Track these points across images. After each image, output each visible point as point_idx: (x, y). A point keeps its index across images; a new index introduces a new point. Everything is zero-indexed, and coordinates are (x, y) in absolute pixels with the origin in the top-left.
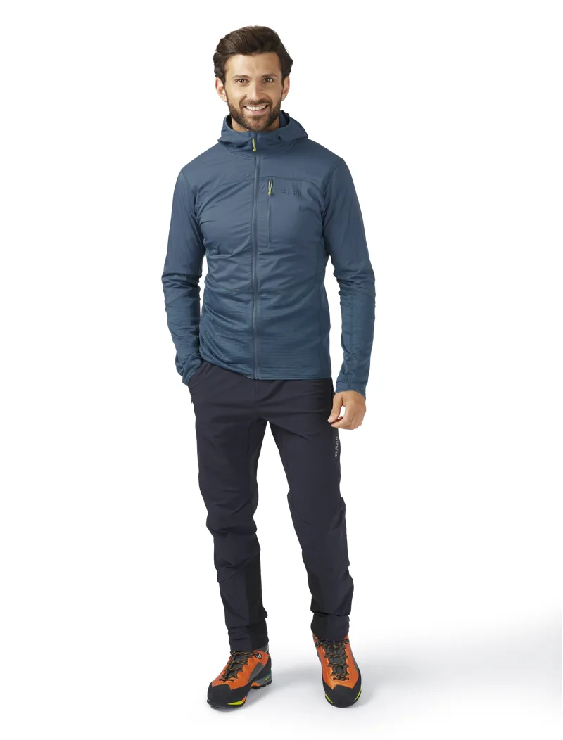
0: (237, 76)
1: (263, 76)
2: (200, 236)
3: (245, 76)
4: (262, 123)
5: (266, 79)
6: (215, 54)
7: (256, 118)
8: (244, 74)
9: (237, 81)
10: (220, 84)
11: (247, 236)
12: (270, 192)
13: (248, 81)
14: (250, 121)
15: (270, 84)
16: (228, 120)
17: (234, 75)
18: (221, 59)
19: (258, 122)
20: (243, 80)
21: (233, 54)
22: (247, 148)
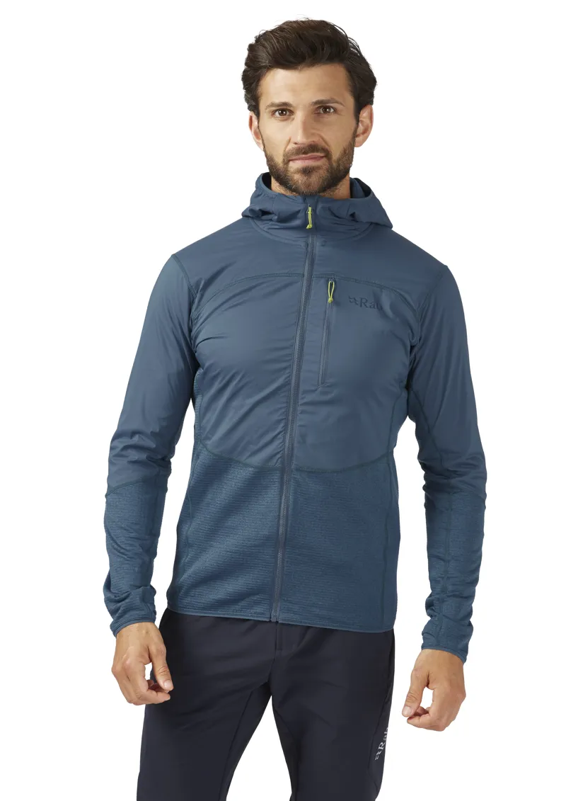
0: (273, 105)
1: (316, 103)
2: (192, 363)
3: (285, 104)
4: (315, 180)
5: (322, 108)
6: (244, 72)
7: (306, 171)
8: (283, 100)
9: (274, 113)
10: (255, 123)
11: (285, 368)
12: (330, 299)
13: (292, 112)
14: (297, 177)
15: (331, 118)
16: (266, 179)
17: (269, 103)
18: (252, 79)
19: (310, 177)
20: (284, 111)
21: (269, 68)
22: (297, 222)
